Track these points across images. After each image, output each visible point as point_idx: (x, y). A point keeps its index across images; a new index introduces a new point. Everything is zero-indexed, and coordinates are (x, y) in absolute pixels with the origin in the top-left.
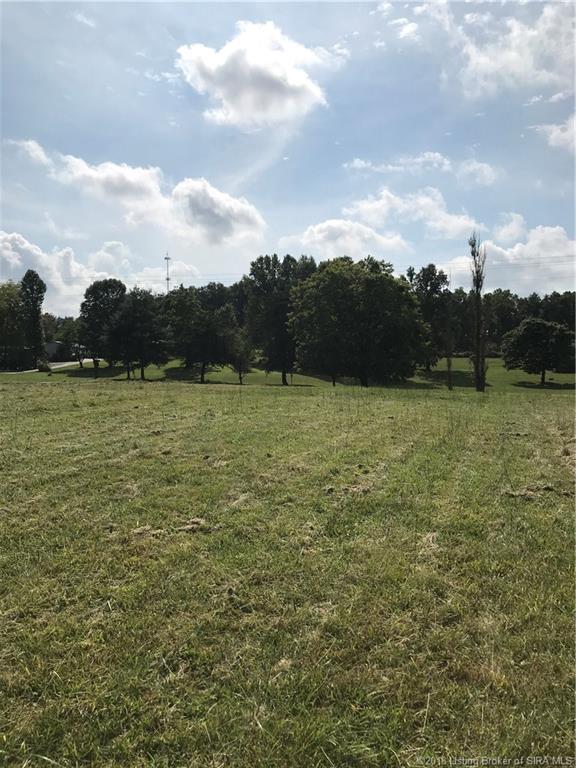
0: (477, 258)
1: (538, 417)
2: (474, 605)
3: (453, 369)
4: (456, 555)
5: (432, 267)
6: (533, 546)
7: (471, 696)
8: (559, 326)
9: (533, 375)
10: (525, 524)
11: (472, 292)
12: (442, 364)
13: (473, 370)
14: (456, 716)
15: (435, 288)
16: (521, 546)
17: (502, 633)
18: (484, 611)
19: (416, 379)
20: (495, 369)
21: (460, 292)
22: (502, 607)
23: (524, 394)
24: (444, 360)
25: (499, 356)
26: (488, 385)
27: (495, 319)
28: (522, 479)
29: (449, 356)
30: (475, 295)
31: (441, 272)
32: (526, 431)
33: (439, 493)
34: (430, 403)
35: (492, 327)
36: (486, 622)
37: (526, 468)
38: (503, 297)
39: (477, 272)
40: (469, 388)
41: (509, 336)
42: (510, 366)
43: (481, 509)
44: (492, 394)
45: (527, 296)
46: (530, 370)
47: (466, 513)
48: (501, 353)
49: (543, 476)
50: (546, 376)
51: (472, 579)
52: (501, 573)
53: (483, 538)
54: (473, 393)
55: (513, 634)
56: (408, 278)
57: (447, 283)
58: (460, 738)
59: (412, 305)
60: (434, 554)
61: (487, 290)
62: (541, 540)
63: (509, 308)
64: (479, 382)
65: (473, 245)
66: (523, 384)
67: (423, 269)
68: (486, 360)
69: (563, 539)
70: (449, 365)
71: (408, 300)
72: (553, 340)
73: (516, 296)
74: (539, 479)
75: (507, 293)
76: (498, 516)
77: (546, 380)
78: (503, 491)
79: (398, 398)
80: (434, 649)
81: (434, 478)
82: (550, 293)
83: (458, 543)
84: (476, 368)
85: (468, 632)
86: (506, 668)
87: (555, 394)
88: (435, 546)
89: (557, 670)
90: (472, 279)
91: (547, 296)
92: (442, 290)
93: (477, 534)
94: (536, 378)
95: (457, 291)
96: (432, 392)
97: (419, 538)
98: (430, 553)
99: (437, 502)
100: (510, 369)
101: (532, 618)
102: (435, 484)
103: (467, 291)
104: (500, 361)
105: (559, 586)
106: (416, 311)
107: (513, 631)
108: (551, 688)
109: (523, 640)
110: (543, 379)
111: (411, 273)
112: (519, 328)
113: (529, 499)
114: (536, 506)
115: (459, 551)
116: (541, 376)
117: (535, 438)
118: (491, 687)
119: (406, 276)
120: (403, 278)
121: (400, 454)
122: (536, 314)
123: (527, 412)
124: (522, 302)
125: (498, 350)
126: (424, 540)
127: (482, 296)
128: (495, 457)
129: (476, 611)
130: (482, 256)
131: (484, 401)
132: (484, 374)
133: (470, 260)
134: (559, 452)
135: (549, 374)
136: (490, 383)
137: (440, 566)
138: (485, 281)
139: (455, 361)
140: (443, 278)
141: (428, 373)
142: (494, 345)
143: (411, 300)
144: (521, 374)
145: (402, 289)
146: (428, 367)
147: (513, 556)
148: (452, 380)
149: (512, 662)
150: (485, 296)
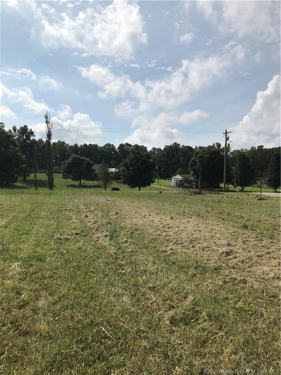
0: (49, 125)
1: (76, 201)
2: (36, 295)
3: (38, 179)
4: (29, 272)
5: (26, 126)
6: (67, 261)
7: (30, 341)
8: (87, 159)
9: (76, 181)
10: (65, 252)
11: (47, 141)
12: (32, 176)
13: (47, 179)
14: (21, 354)
15: (28, 138)
16: (61, 263)
17: (49, 306)
18: (41, 297)
19: (18, 184)
20: (58, 179)
21: (41, 140)
22: (50, 293)
23: (71, 191)
24: (33, 174)
25: (59, 173)
26: (55, 187)
27: (58, 155)
28: (66, 230)
29: (35, 172)
30: (48, 142)
31: (31, 130)
32: (70, 208)
33: (24, 241)
34: (23, 196)
35: (57, 158)
36: (42, 303)
37: (68, 225)
38: (61, 144)
39: (49, 131)
40: (45, 188)
41: (64, 163)
42: (65, 177)
43: (45, 247)
44: (56, 191)
45: (73, 145)
46: (74, 179)
47: (37, 250)
48: (61, 171)
49: (75, 228)
50: (82, 182)
51: (37, 282)
52: (51, 277)
53: (44, 261)
54: (47, 190)
55: (54, 305)
56: (13, 131)
57: (34, 136)
58: (22, 365)
59: (16, 146)
60: (18, 273)
61: (53, 141)
62: (71, 258)
63: (64, 150)
64: (51, 185)
65: (47, 118)
66: (71, 186)
67: (21, 127)
68: (54, 174)
69: (81, 256)
70: (35, 177)
71: (13, 142)
72: (84, 166)
73: (68, 144)
74: (73, 230)
75: (64, 143)
76: (52, 249)
77: (82, 184)
78: (56, 237)
79: (7, 194)
80: (12, 323)
81: (22, 234)
82: (83, 144)
83: (31, 265)
84: (49, 178)
85: (32, 310)
86: (48, 323)
87: (85, 190)
88: (18, 269)
89: (72, 317)
90: (46, 134)
91: (81, 145)
92: (31, 139)
93: (41, 259)
94: (77, 183)
95: (39, 140)
96: (25, 190)
97: (10, 266)
98: (15, 273)
99: (21, 246)
100: (65, 178)
101: (63, 296)
102: (22, 237)
103: (44, 140)
104: (61, 175)
105: (77, 278)
106: (17, 149)
107: (54, 304)
108: (69, 327)
109: (58, 307)
110: (80, 183)
111: (14, 129)
112: (69, 160)
113: (68, 240)
114: (71, 242)
115: (31, 270)
116: (79, 182)
117: (73, 211)
118: (40, 334)
119: (12, 130)
120: (10, 131)
121: (4, 223)
122: (77, 153)
123: (71, 199)
124: (71, 147)
125: (60, 170)
126: (13, 267)
127: (52, 144)
128: (54, 221)
129: (37, 298)
130: (51, 124)
131: (51, 194)
132: (52, 181)
133: (45, 125)
134: (83, 217)
135: (83, 181)
136: (56, 185)
137: (20, 279)
138: (52, 136)
139: (38, 175)
140: (32, 133)
141: (25, 181)
142: (57, 167)
143: (14, 143)
144: (70, 181)
145: (9, 137)
146: (25, 178)
147: (57, 268)
148: (37, 184)
149: (52, 319)
150: (53, 143)
